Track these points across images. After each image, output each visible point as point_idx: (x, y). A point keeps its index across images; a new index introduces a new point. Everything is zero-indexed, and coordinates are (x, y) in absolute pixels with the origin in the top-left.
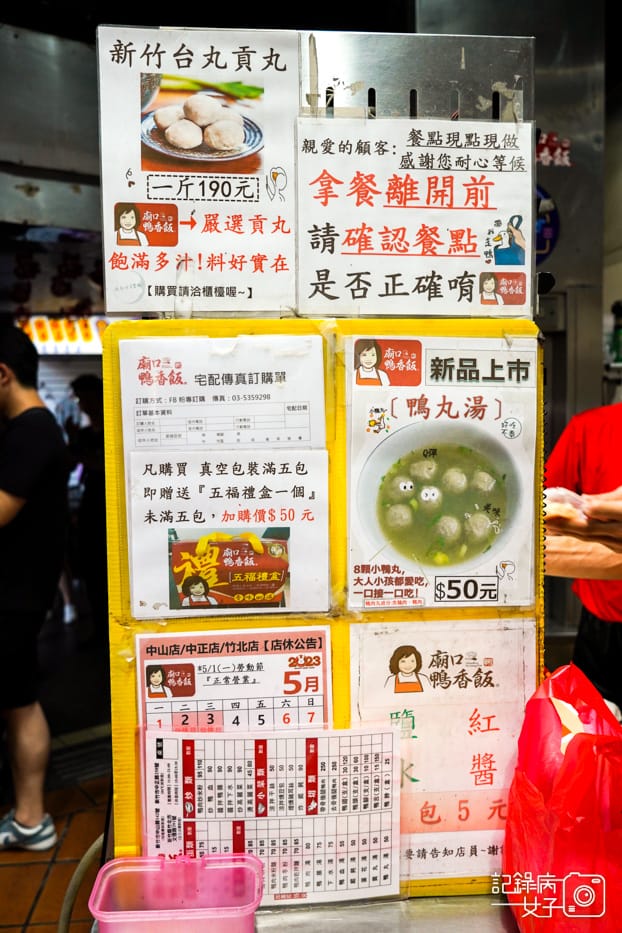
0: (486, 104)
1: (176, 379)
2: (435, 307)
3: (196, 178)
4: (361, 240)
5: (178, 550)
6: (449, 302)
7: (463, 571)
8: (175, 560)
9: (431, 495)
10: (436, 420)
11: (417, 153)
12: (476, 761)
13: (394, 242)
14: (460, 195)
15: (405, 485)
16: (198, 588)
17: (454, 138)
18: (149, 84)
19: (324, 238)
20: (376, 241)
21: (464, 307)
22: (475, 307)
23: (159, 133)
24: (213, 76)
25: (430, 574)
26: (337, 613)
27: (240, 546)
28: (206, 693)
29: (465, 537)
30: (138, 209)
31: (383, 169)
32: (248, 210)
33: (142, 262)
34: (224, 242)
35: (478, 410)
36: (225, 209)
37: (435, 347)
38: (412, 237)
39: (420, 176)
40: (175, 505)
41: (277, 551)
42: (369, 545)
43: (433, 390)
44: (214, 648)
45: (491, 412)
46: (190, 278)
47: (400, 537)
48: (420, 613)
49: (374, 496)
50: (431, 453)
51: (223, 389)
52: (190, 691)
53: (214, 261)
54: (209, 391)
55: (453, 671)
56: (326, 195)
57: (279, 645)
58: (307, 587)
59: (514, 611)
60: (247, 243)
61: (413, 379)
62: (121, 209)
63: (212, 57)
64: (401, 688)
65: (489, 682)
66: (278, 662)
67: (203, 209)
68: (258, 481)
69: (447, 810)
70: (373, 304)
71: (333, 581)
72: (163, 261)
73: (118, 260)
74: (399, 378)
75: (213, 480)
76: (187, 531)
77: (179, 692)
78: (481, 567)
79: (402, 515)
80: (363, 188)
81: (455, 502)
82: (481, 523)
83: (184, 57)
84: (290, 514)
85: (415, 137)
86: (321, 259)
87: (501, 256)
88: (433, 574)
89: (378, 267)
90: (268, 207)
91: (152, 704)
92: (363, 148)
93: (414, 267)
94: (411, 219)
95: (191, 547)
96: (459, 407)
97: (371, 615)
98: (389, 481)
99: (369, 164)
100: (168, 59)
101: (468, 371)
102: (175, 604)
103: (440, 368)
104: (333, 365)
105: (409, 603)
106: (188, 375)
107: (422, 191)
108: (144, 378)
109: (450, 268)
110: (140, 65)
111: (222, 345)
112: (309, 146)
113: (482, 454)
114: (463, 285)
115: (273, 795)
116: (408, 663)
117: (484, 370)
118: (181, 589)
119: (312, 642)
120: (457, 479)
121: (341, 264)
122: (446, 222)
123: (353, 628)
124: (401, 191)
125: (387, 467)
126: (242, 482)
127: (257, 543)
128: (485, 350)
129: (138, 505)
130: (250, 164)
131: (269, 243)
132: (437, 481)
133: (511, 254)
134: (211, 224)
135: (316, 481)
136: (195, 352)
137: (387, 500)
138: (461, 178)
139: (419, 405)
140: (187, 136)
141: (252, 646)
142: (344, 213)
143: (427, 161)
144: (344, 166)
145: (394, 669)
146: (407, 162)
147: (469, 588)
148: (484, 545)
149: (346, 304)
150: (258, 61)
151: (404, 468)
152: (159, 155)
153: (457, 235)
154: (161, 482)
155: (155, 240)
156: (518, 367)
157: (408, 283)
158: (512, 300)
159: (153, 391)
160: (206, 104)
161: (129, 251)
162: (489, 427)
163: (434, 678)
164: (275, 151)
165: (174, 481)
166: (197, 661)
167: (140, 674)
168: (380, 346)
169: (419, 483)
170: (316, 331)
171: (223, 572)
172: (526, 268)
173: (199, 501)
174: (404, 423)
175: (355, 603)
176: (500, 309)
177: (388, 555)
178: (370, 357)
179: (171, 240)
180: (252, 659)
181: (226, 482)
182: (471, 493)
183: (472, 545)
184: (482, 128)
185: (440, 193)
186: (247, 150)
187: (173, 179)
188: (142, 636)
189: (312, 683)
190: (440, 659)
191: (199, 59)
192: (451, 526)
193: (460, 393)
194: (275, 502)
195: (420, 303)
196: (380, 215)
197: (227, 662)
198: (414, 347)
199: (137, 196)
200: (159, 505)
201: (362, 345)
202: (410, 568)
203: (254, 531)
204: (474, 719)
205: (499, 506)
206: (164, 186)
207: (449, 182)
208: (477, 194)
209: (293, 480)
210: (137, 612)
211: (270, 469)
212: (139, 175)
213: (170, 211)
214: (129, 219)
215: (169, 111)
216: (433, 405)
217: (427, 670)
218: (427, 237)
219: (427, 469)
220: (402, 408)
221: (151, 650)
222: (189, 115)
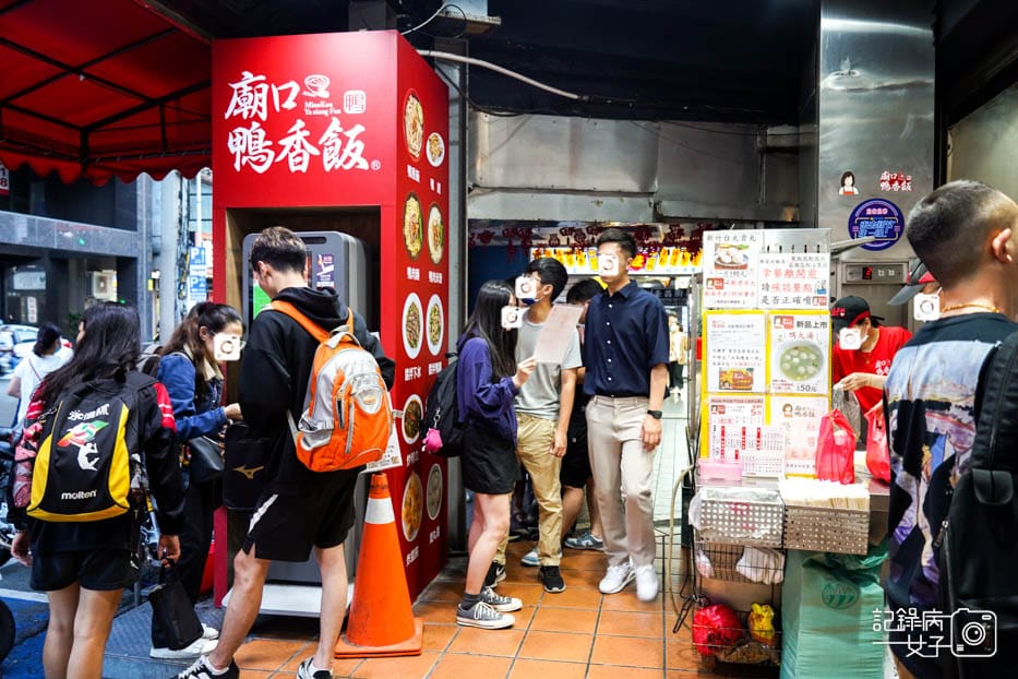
0: (815, 248)
1: (723, 326)
2: (798, 306)
3: (729, 271)
4: (777, 287)
5: (722, 373)
6: (803, 305)
7: (806, 383)
8: (721, 376)
9: (796, 360)
10: (798, 339)
11: (794, 263)
12: (809, 439)
13: (787, 287)
14: (807, 274)
15: (788, 357)
16: (727, 384)
17: (805, 258)
18: (717, 246)
19: (766, 287)
20: (781, 287)
21: (808, 306)
22: (811, 306)
23: (719, 259)
24: (735, 243)
25: (795, 383)
26: (767, 393)
27: (739, 373)
28: (729, 414)
29: (806, 372)
30: (713, 280)
31: (783, 268)
32: (744, 279)
33: (714, 294)
34: (737, 288)
35: (811, 336)
36: (737, 279)
37: (798, 318)
38: (792, 286)
39: (795, 269)
40: (721, 360)
41: (750, 375)
42: (777, 374)
43: (796, 330)
44: (731, 401)
45: (815, 336)
46: (728, 298)
47: (787, 372)
48: (791, 395)
49: (779, 360)
50: (796, 348)
51: (735, 329)
52: (724, 413)
53: (734, 294)
54: (732, 330)
55: (802, 412)
56: (767, 275)
57: (750, 401)
58: (759, 385)
59: (821, 395)
60: (743, 288)
61: (791, 327)
62: (708, 279)
63: (735, 238)
64: (786, 416)
65: (813, 415)
66: (750, 406)
67: (731, 279)
68: (745, 355)
69: (799, 453)
70: (780, 305)
71: (766, 384)
72: (719, 293)
73: (707, 294)
74: (787, 327)
75: (732, 354)
76: (724, 368)
77: (720, 413)
78: (811, 382)
79: (787, 366)
80: (777, 273)
81: (803, 363)
82: (811, 369)
83: (727, 238)
84: (754, 364)
85: (793, 258)
86: (765, 293)
87: (819, 292)
88: (796, 384)
89: (781, 295)
90: (749, 278)
91: (713, 416)
92: (778, 262)
93: (792, 295)
94: (792, 281)
95: (725, 372)
96: (805, 335)
97: (777, 394)
98: (783, 356)
99: (780, 266)
100: (722, 239)
101: (808, 325)
102: (720, 388)
103: (799, 324)
104: (768, 323)
105: (789, 391)
106: (726, 325)
107: (795, 273)
108: (714, 326)
109: (803, 295)
110: (715, 241)
111: (737, 317)
112: (762, 261)
113: (813, 349)
114: (807, 300)
115: (747, 444)
116: (788, 409)
117: (813, 325)
118: (723, 384)
119: (759, 401)
120: (804, 356)
121: (771, 294)
122: (802, 282)
123: (772, 398)
124: (789, 273)
125: (783, 352)
126: (740, 355)
127: (744, 372)
128: (813, 319)
129: (711, 360)
130: (745, 267)
131: (749, 289)
132: (798, 356)
133: (823, 290)
134: (733, 283)
135: (762, 355)
136: (727, 319)
137: (783, 361)
138: (807, 269)
139: (793, 334)
140: (727, 260)
141: (742, 401)
142: (772, 280)
143: (797, 265)
144: (772, 267)
145: (784, 410)
146: (791, 266)
147: (808, 388)
148: (812, 375)
149: (772, 305)
150: (748, 239)
151: (788, 352)
152: (719, 265)
153: (806, 286)
154: (718, 354)
155: (717, 288)
156: (824, 324)
157: (791, 300)
158: (822, 304)
159: (716, 329)
160: (732, 250)
161: (710, 291)
162: (814, 341)
163: (797, 413)
164: (751, 263)
165: (721, 354)
166: (726, 404)
167: (710, 407)
168: (781, 318)
169: (792, 357)
170: (762, 313)
171: (734, 380)
172: (827, 295)
173: (728, 360)
174: (788, 339)
175: (773, 391)
176: (819, 307)
177: (783, 377)
178: (778, 320)
179: (722, 288)
180: (740, 405)
181: (735, 355)
182: (808, 360)
183: (809, 375)
184: (815, 255)
185: (801, 273)
186: (744, 263)
187: (723, 271)
188: (711, 397)
189: (759, 412)
190: (798, 408)
191: (731, 239)
192: (802, 370)
193: (805, 331)
194: (750, 360)
195: (795, 305)
196: (783, 280)
197: (736, 405)
198: (792, 318)
199: (712, 276)
200: (717, 361)
201: (776, 317)
202: (789, 381)
203: (743, 369)
204: (808, 427)
205: (817, 364)
206: (720, 273)
207: (803, 271)
208: (812, 274)
209: (755, 355)
210: (710, 390)
211: (749, 351)
212: (714, 270)
213: (721, 280)
214: (710, 282)
215: (722, 254)
216: (797, 334)
217: (794, 411)
218: (797, 287)
219: (795, 353)
220: (787, 335)
221: (713, 401)
222: (728, 254)
